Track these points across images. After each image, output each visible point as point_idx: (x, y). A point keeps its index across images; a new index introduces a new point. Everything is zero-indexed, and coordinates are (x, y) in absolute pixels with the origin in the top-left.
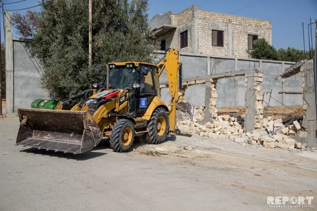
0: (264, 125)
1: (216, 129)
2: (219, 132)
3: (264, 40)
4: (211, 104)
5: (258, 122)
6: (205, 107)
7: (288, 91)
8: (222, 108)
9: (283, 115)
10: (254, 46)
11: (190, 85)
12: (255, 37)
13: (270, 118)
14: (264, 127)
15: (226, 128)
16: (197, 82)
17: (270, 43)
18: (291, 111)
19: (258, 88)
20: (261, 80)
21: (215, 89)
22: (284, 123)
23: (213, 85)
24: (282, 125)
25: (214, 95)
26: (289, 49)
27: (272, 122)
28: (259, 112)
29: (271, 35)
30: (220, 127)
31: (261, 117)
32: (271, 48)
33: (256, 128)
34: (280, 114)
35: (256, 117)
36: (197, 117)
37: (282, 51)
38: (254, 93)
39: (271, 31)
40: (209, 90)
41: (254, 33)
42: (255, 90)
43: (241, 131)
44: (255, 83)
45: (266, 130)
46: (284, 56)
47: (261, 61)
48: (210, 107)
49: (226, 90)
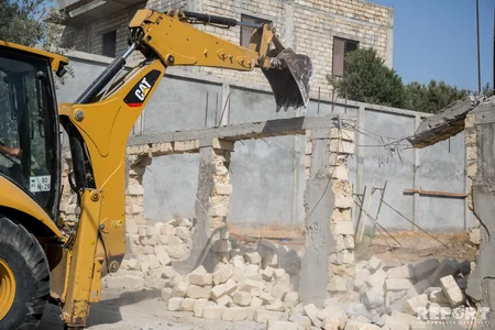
0: (358, 283)
1: (218, 290)
2: (226, 299)
3: (372, 53)
4: (211, 212)
5: (340, 274)
6: (195, 221)
7: (427, 189)
8: (254, 226)
9: (414, 251)
10: (348, 68)
11: (157, 154)
12: (351, 45)
13: (375, 261)
14: (356, 289)
15: (247, 289)
16: (179, 146)
17: (389, 64)
18: (434, 243)
19: (341, 173)
20: (349, 148)
21: (224, 170)
22: (414, 279)
23: (221, 159)
24: (408, 284)
25: (223, 185)
26: (433, 83)
27: (380, 274)
28: (341, 244)
29: (391, 43)
30: (230, 284)
31: (349, 257)
32: (389, 75)
33: (334, 293)
34: (406, 250)
35: (333, 257)
36: (171, 249)
37: (416, 90)
38: (329, 186)
39: (390, 33)
40: (207, 172)
41: (349, 34)
42: (330, 178)
43: (293, 296)
44: (332, 159)
45: (363, 298)
46: (420, 102)
47: (362, 105)
48: (211, 220)
49: (270, 177)
